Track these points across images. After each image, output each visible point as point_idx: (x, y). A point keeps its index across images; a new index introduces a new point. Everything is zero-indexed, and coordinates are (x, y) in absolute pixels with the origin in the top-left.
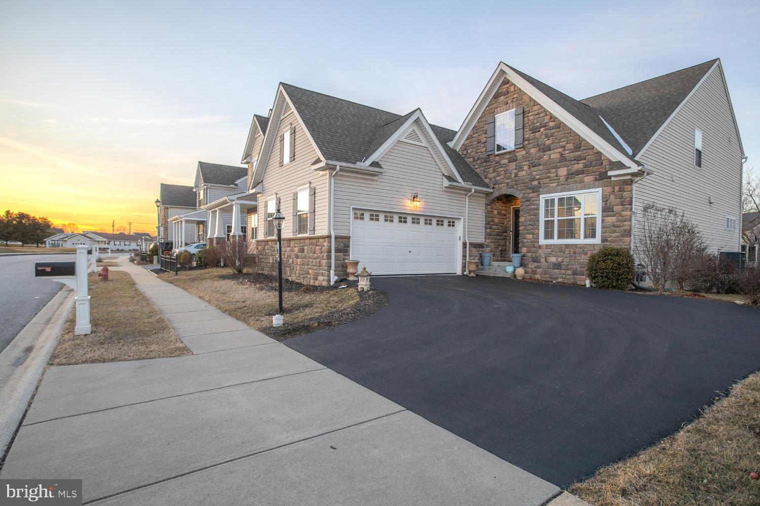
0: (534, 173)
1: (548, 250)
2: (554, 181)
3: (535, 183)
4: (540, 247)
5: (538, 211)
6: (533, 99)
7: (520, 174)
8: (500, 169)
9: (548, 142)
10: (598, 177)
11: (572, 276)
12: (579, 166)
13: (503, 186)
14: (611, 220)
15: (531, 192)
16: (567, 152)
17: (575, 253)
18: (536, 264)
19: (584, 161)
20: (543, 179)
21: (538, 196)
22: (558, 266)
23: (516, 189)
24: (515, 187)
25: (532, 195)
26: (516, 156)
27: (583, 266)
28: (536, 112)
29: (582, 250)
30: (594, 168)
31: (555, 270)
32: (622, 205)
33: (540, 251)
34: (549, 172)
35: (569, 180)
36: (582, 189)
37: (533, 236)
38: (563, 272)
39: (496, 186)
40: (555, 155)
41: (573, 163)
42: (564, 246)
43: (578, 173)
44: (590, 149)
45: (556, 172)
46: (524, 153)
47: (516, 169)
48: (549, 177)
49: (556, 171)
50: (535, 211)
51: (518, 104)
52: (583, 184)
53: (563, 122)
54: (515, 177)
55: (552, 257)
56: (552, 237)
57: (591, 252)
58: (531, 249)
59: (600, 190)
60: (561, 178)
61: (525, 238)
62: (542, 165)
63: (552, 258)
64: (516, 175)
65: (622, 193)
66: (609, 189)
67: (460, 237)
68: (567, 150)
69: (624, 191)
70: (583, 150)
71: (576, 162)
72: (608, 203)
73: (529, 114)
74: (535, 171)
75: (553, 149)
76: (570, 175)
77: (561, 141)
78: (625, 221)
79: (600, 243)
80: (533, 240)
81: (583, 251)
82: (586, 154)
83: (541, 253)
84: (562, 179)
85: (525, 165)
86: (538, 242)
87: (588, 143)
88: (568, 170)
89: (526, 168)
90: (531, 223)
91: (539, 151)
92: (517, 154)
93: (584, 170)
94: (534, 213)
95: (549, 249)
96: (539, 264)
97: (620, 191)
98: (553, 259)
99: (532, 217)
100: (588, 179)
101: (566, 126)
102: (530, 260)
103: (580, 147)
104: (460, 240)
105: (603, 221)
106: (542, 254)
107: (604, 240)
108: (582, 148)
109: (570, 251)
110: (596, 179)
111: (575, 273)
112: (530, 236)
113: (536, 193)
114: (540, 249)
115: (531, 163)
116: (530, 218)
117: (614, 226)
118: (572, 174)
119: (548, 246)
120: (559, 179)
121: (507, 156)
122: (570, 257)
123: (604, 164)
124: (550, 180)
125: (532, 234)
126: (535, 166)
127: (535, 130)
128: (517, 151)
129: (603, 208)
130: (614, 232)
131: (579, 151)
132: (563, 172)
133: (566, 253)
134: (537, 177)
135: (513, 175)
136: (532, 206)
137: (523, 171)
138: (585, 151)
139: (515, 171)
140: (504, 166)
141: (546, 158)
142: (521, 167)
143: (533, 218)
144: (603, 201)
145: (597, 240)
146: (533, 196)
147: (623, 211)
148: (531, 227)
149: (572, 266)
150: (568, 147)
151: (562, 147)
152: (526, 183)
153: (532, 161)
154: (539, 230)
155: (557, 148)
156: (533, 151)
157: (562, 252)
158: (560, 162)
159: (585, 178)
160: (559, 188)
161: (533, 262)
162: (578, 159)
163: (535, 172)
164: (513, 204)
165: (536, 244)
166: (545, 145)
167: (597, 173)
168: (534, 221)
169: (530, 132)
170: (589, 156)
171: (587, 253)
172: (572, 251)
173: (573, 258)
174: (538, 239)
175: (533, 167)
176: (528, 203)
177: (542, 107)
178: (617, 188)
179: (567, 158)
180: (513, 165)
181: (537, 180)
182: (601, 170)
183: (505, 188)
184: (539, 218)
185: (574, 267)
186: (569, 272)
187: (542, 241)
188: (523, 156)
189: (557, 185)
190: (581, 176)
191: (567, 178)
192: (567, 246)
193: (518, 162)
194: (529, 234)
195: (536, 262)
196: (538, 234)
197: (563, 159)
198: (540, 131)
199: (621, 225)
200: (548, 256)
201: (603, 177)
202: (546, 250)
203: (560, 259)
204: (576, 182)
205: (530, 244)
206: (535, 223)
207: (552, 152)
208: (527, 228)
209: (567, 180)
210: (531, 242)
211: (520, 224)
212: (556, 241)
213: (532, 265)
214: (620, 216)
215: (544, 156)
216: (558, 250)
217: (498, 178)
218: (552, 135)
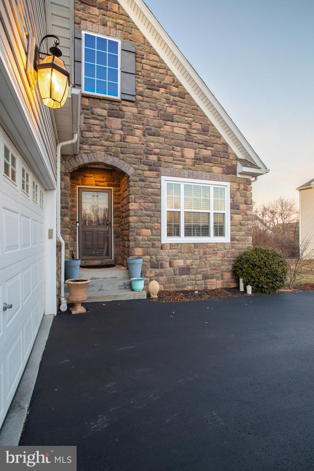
0: (152, 144)
1: (174, 251)
2: (180, 162)
3: (154, 158)
4: (162, 247)
5: (159, 197)
6: (148, 43)
7: (129, 139)
8: (92, 121)
9: (171, 110)
10: (225, 169)
11: (203, 281)
12: (207, 153)
13: (99, 150)
14: (238, 217)
15: (147, 169)
16: (195, 131)
17: (205, 253)
18: (158, 271)
19: (212, 149)
20: (164, 156)
21: (159, 176)
22: (186, 270)
23: (123, 160)
24: (121, 156)
25: (148, 173)
26: (121, 110)
27: (214, 268)
28: (154, 64)
29: (212, 250)
30: (222, 159)
31: (183, 276)
32: (246, 204)
33: (162, 252)
34: (173, 149)
35: (196, 165)
36: (211, 179)
37: (152, 231)
38: (193, 277)
39: (86, 147)
40: (179, 130)
41: (201, 146)
42: (193, 246)
43: (206, 160)
44: (217, 137)
45: (182, 151)
46: (135, 110)
47: (122, 130)
48: (172, 155)
49: (182, 149)
50: (154, 197)
51: (126, 37)
52: (211, 173)
53: (188, 93)
54: (121, 141)
55: (179, 259)
56: (178, 234)
57: (221, 252)
58: (149, 250)
59: (228, 184)
60: (187, 160)
61: (138, 234)
62: (163, 136)
63: (178, 261)
64: (123, 139)
65: (245, 191)
66: (235, 186)
67: (51, 232)
68: (194, 129)
69: (247, 190)
70: (211, 136)
71: (204, 147)
72: (234, 199)
73: (144, 61)
74: (152, 142)
75: (178, 122)
76: (198, 160)
77: (187, 115)
78: (249, 220)
79: (230, 242)
80: (151, 237)
81: (214, 250)
82: (215, 141)
83: (164, 255)
84: (189, 162)
85: (138, 128)
86: (160, 241)
87: (215, 129)
88: (195, 154)
89: (138, 132)
90: (148, 213)
91: (158, 116)
92: (124, 108)
93: (212, 158)
94: (153, 199)
95: (175, 249)
96: (162, 270)
97: (244, 190)
98: (180, 263)
99: (151, 204)
100: (217, 170)
101: (192, 99)
102: (149, 266)
103: (208, 132)
104: (50, 237)
105: (231, 218)
106: (165, 257)
107: (232, 239)
108: (210, 133)
109: (200, 251)
110: (224, 173)
111: (205, 277)
112: (147, 232)
113: (155, 172)
114: (162, 249)
115: (147, 129)
116: (148, 206)
117: (241, 224)
118: (200, 159)
119: (172, 246)
120: (184, 161)
121: (107, 106)
122: (200, 258)
123: (231, 158)
124: (174, 160)
125: (151, 229)
126: (153, 135)
127: (152, 87)
128: (123, 103)
129: (231, 204)
130: (240, 230)
131: (206, 135)
132: (190, 153)
133: (196, 253)
134: (157, 151)
135: (117, 137)
136: (149, 190)
137: (133, 135)
138: (213, 138)
139: (122, 132)
140: (99, 118)
141: (167, 128)
142: (132, 130)
143: (150, 207)
144: (231, 197)
145: (226, 239)
146: (151, 175)
147: (247, 210)
148: (149, 218)
149: (201, 269)
150: (195, 125)
151: (188, 123)
152: (140, 154)
153: (148, 127)
154: (160, 223)
155: (182, 122)
156: (148, 112)
157: (191, 253)
158: (186, 140)
159: (213, 168)
160: (186, 172)
161: (152, 267)
162: (206, 145)
163: (154, 143)
164: (80, 182)
165: (156, 243)
166: (165, 111)
167: (224, 166)
168: (153, 211)
169: (145, 86)
170: (218, 145)
171: (217, 253)
172: (202, 251)
173: (204, 260)
174: (160, 235)
175: (149, 135)
176: (143, 183)
177: (162, 61)
178: (242, 186)
179: (195, 138)
180: (116, 123)
181: (155, 154)
182: (228, 163)
183: (103, 153)
184: (160, 207)
185: (205, 269)
186: (200, 276)
187: (166, 239)
188: (134, 114)
189: (183, 168)
190: (209, 164)
191: (195, 162)
192: (196, 245)
193: (124, 119)
194: (146, 228)
195: (158, 268)
196: (159, 229)
197: (189, 137)
198: (158, 91)
199: (246, 223)
200: (173, 259)
201: (231, 171)
202: (170, 251)
203: (189, 262)
204: (203, 170)
205: (148, 242)
206: (154, 214)
207: (175, 124)
208: (143, 219)
209: (194, 165)
210: (149, 240)
211: (132, 213)
212: (183, 239)
213: (151, 272)
214: (246, 214)
215: (165, 126)
216: (186, 250)
217: (88, 134)
218: (175, 103)
